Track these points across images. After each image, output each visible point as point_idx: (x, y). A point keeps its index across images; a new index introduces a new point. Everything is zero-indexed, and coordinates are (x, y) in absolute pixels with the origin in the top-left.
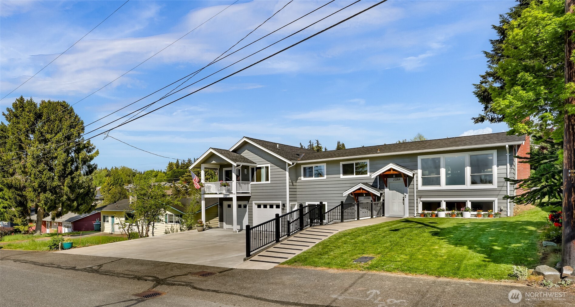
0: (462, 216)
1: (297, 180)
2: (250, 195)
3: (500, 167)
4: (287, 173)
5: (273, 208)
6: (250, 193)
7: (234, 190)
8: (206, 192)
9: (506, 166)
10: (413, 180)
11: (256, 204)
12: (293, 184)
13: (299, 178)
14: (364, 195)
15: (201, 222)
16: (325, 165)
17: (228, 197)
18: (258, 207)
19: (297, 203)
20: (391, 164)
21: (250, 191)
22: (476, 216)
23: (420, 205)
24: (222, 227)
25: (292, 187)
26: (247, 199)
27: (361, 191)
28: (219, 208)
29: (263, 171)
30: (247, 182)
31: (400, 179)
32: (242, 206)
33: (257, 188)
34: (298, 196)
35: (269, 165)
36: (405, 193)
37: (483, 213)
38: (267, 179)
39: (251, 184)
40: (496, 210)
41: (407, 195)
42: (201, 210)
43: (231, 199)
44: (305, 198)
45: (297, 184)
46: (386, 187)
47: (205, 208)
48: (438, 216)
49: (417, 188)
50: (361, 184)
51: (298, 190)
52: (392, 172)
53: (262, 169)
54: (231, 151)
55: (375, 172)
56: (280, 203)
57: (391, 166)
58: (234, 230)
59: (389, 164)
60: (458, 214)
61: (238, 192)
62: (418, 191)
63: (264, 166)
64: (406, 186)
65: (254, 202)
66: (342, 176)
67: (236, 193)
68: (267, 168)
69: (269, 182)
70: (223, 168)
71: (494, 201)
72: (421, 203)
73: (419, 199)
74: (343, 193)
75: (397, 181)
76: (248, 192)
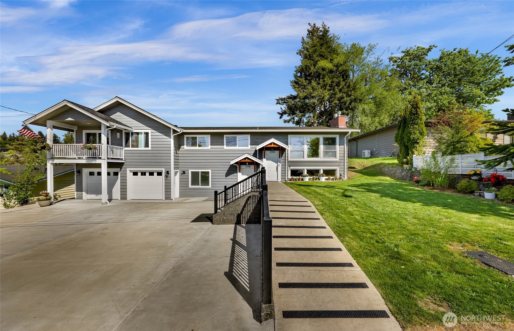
0: (319, 180)
1: (179, 148)
2: (124, 162)
3: (341, 146)
4: (172, 141)
5: (153, 175)
6: (123, 159)
7: (104, 155)
8: (56, 156)
9: (344, 146)
10: (285, 153)
11: (131, 171)
12: (176, 152)
13: (182, 147)
14: (247, 164)
15: (46, 194)
16: (209, 136)
17: (94, 163)
18: (134, 175)
19: (179, 170)
20: (273, 139)
21: (123, 158)
22: (327, 179)
23: (290, 172)
24: (80, 198)
25: (176, 155)
26: (120, 165)
27: (247, 160)
28: (75, 176)
29: (142, 138)
30: (120, 147)
31: (275, 152)
32: (96, 174)
33: (133, 155)
34: (180, 164)
35: (150, 131)
36: (278, 163)
37: (332, 178)
38: (147, 145)
39: (124, 150)
40: (338, 175)
41: (280, 164)
42: (46, 178)
43: (99, 166)
44: (188, 166)
45: (179, 152)
46: (264, 158)
47: (54, 176)
48: (303, 180)
49: (288, 159)
50: (247, 154)
51: (180, 158)
52: (273, 145)
53: (140, 135)
54: (96, 110)
55: (258, 145)
56: (164, 171)
57: (273, 140)
58: (103, 201)
59: (272, 138)
60: (316, 179)
61: (108, 157)
62: (289, 162)
63: (143, 131)
64: (280, 157)
65: (128, 170)
66: (225, 147)
67: (106, 159)
68: (147, 134)
69: (150, 148)
70: (84, 131)
71: (337, 169)
72: (290, 170)
73: (289, 168)
74: (231, 162)
75: (273, 153)
76: (121, 158)
